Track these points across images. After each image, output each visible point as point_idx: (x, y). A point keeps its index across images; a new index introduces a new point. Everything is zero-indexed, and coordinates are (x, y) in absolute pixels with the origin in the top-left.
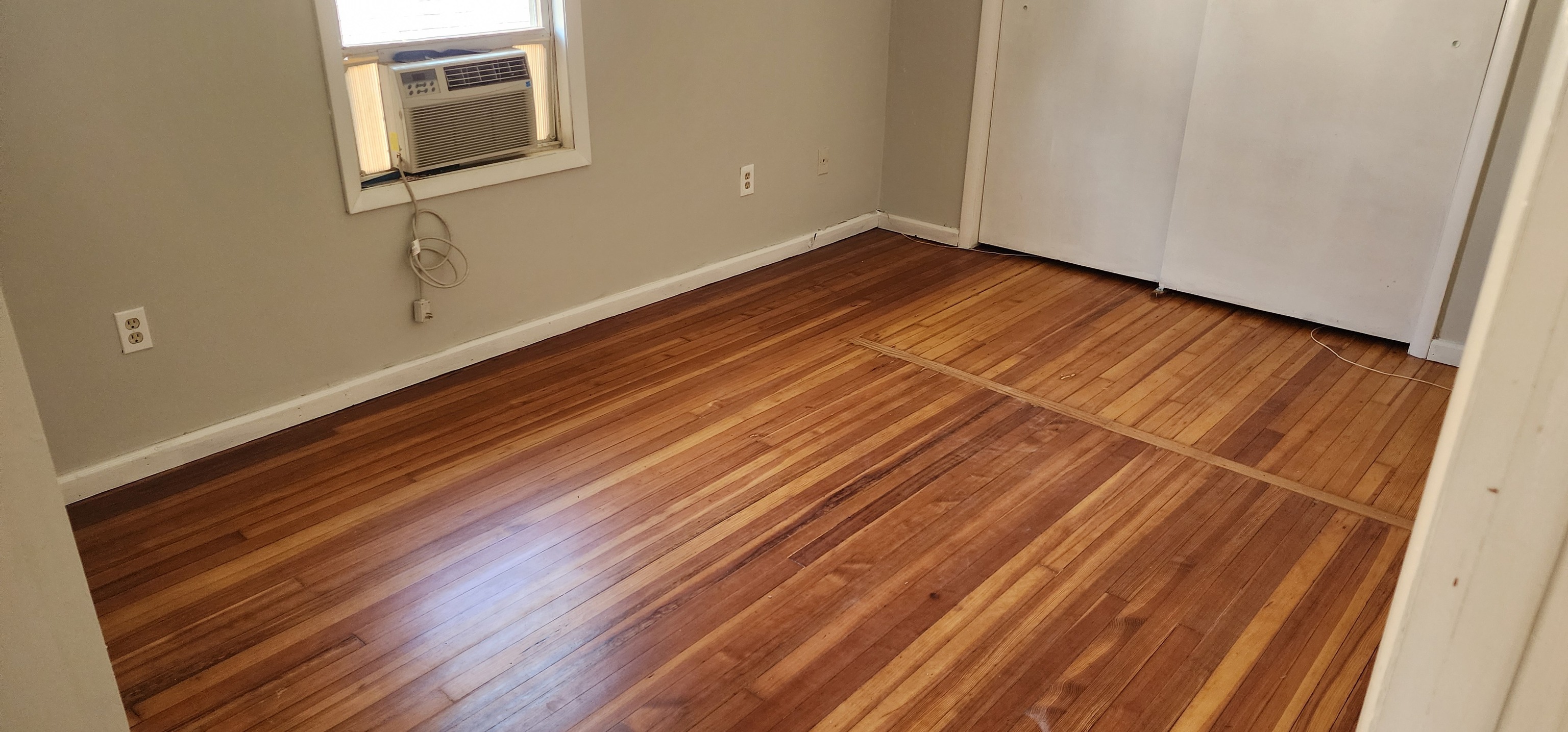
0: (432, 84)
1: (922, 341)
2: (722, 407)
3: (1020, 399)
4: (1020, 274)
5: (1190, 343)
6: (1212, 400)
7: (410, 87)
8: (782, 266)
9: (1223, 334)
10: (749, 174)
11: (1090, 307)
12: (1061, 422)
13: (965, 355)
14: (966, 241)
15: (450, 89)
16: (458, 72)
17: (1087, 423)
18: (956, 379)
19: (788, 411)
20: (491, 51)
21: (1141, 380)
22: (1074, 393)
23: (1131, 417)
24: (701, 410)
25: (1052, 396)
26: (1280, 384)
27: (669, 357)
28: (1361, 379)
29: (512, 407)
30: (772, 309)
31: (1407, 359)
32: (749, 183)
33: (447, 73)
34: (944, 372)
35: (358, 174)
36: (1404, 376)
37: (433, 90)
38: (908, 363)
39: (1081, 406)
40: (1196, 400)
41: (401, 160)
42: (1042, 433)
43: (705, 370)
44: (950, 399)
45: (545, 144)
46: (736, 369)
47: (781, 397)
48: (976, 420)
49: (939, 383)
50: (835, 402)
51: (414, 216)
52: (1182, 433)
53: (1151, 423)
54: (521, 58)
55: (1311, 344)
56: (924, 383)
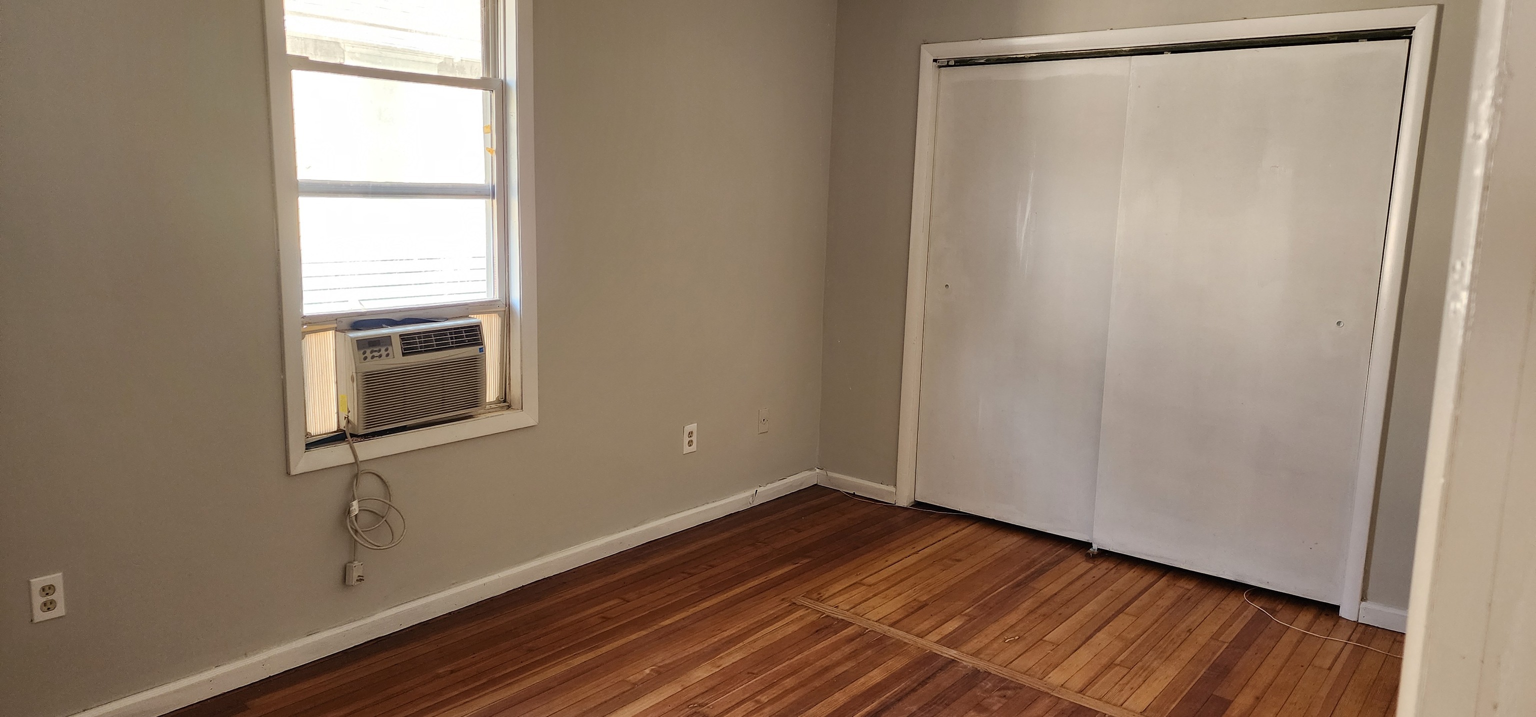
0: (387, 350)
1: (865, 601)
2: (659, 673)
3: (965, 663)
4: (957, 532)
5: (1127, 605)
6: (1155, 664)
7: (364, 353)
8: (724, 522)
9: (1160, 594)
10: (692, 432)
11: (1028, 567)
12: (1007, 688)
13: (908, 615)
14: (903, 500)
15: (404, 354)
16: (414, 338)
17: (1035, 689)
18: (902, 641)
19: (728, 678)
20: (447, 319)
21: (1084, 643)
22: (1019, 656)
23: (1078, 682)
24: (639, 677)
25: (999, 659)
26: (1220, 647)
27: (606, 619)
28: (1299, 642)
29: (438, 677)
30: (712, 566)
31: (1340, 621)
32: (692, 441)
33: (403, 339)
34: (888, 634)
35: (304, 435)
36: (1339, 638)
37: (388, 355)
38: (851, 624)
39: (1027, 671)
40: (1140, 664)
41: (348, 422)
42: (990, 700)
43: (644, 633)
44: (896, 664)
45: (493, 406)
46: (674, 632)
47: (721, 662)
48: (923, 686)
49: (883, 645)
50: (778, 667)
51: (356, 476)
52: (1131, 699)
53: (1098, 689)
54: (476, 326)
55: (1246, 607)
56: (869, 646)
